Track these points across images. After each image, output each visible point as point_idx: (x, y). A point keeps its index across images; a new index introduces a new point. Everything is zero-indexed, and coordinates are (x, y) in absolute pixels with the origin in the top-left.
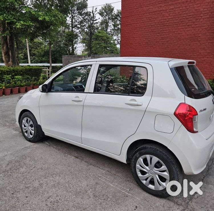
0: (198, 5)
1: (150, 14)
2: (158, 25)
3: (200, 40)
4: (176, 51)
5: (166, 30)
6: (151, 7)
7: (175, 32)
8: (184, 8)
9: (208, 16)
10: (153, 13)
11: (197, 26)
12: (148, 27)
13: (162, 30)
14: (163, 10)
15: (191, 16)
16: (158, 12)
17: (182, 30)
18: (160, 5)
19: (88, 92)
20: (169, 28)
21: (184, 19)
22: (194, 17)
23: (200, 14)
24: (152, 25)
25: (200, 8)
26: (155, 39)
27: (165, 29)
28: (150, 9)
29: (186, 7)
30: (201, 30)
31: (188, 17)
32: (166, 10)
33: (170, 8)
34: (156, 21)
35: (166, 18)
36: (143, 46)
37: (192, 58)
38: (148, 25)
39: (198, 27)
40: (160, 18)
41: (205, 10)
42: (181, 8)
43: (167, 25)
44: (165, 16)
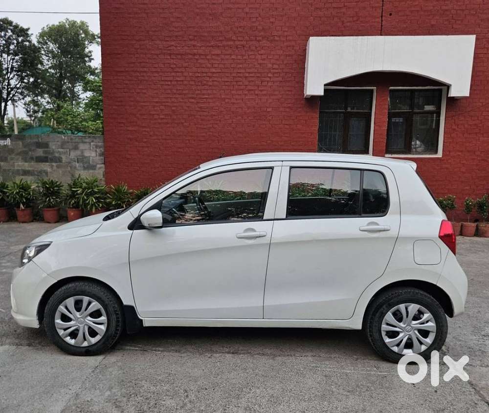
0: (263, 57)
1: (173, 57)
2: (192, 83)
3: (270, 118)
4: (229, 135)
5: (209, 94)
6: (173, 43)
7: (227, 100)
8: (239, 57)
9: (280, 79)
10: (179, 57)
11: (264, 92)
12: (169, 83)
13: (199, 92)
14: (200, 55)
15: (252, 73)
16: (190, 56)
17: (237, 97)
18: (193, 43)
19: (273, 218)
20: (214, 92)
21: (241, 77)
22: (258, 77)
23: (268, 73)
24: (177, 81)
25: (265, 62)
26: (187, 109)
27: (205, 92)
28: (172, 48)
29: (243, 56)
30: (270, 101)
31: (247, 75)
32: (206, 55)
33: (213, 53)
34: (186, 74)
35: (207, 70)
36: (160, 121)
37: (260, 150)
38: (168, 79)
39: (265, 95)
40: (195, 69)
41: (275, 66)
42: (233, 57)
43: (210, 84)
44: (204, 66)
